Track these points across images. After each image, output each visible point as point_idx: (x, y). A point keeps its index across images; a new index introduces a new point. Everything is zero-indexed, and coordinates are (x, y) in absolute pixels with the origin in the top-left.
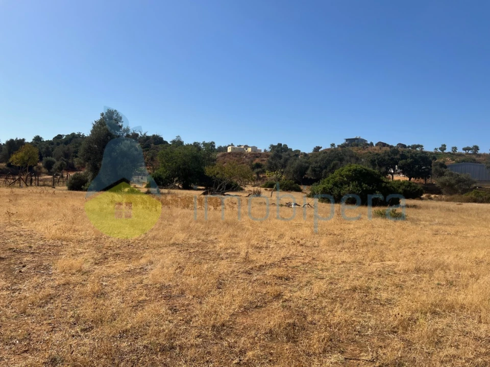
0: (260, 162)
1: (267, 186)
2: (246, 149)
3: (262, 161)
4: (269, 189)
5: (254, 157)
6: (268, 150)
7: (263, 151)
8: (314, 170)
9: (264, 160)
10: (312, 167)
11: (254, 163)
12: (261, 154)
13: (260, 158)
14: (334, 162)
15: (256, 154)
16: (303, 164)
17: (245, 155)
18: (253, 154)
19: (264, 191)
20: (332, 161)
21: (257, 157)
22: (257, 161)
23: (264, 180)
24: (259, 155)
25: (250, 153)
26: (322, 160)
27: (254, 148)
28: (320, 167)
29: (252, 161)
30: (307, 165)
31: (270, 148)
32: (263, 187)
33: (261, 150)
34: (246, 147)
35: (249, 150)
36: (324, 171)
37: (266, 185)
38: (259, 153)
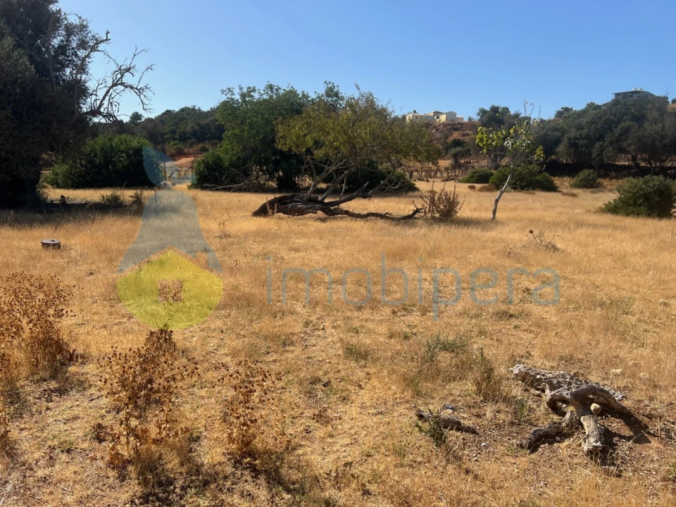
0: (462, 138)
1: (475, 179)
2: (438, 118)
3: (464, 135)
4: (478, 186)
5: (450, 129)
6: (476, 118)
7: (466, 120)
8: (573, 145)
9: (468, 135)
10: (569, 138)
11: (450, 139)
12: (462, 124)
13: (461, 132)
14: (623, 125)
15: (454, 125)
16: (550, 132)
17: (435, 127)
18: (449, 125)
19: (468, 190)
20: (617, 123)
21: (456, 130)
22: (456, 135)
23: (467, 168)
24: (460, 126)
25: (443, 124)
26: (592, 122)
27: (451, 115)
28: (587, 137)
29: (446, 137)
30: (558, 134)
31: (478, 114)
32: (465, 182)
33: (463, 119)
34: (437, 114)
35: (443, 118)
36: (597, 145)
37: (472, 177)
38: (459, 123)
